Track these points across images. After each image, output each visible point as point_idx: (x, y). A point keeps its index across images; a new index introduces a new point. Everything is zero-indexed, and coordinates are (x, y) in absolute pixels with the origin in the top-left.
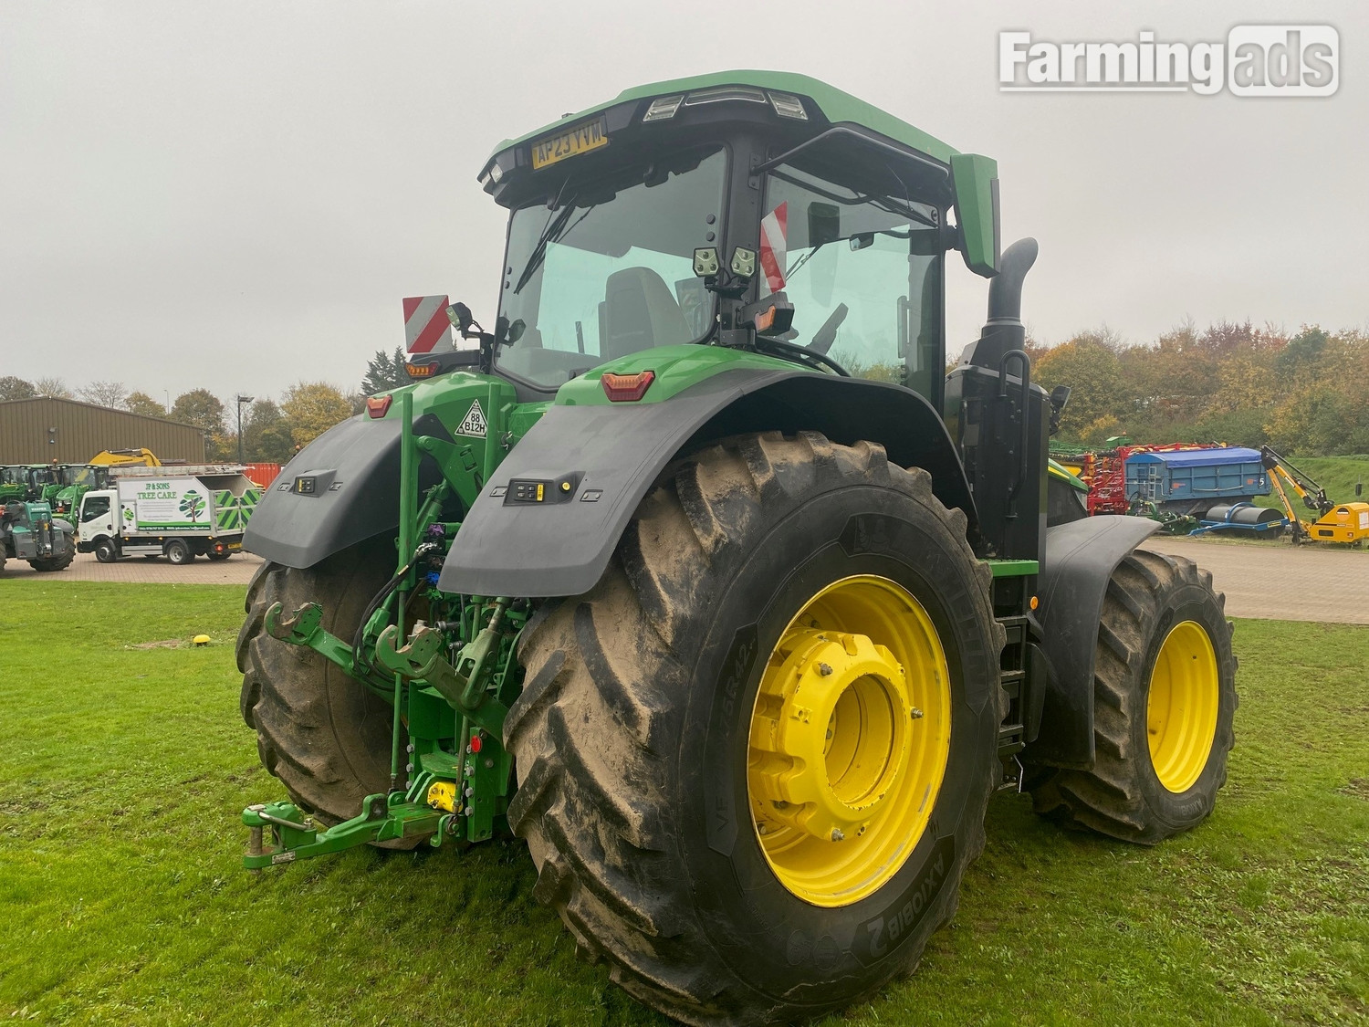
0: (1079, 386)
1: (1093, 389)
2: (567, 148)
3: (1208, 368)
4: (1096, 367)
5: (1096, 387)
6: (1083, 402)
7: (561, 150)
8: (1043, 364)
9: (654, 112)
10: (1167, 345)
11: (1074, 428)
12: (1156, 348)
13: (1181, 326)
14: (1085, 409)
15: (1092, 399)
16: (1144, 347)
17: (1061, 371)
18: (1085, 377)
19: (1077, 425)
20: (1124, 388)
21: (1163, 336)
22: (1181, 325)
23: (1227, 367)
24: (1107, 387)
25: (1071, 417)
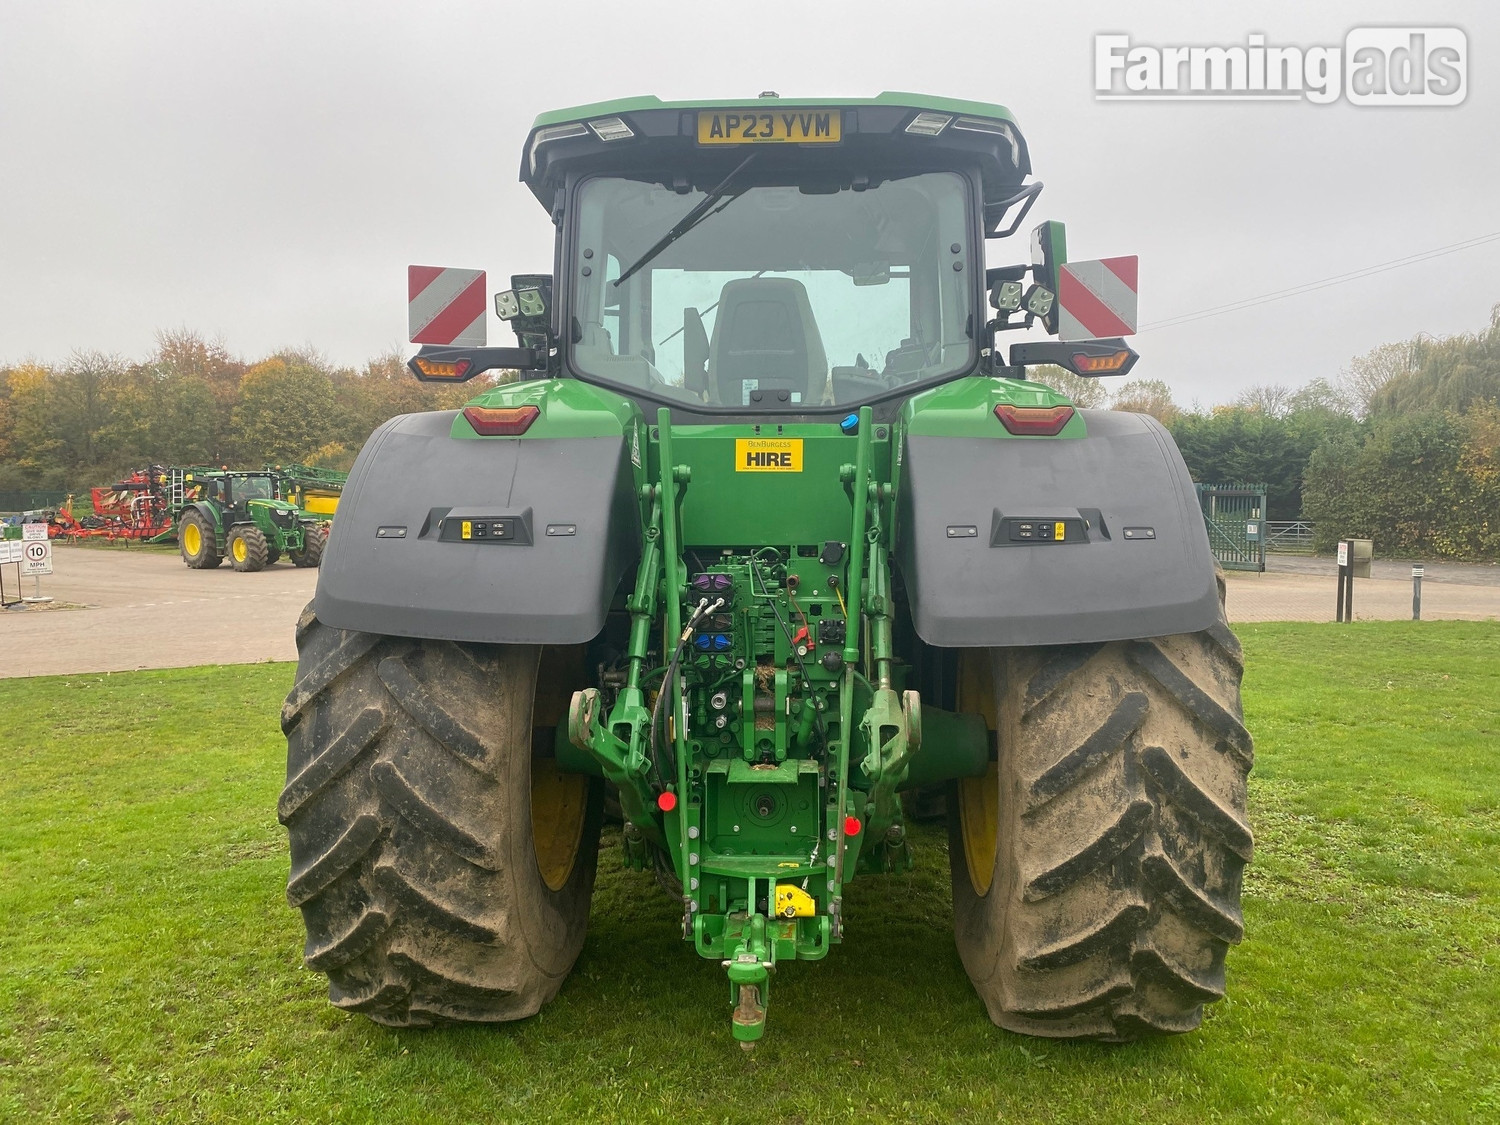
0: (293, 408)
1: (307, 413)
2: (767, 131)
3: (427, 399)
4: (309, 387)
5: (312, 411)
6: (299, 427)
7: (756, 130)
8: (251, 381)
9: (919, 126)
10: (376, 371)
11: (290, 455)
12: (365, 373)
13: (392, 353)
14: (301, 435)
15: (309, 423)
16: (352, 371)
17: (271, 392)
18: (299, 399)
19: (292, 452)
20: (342, 414)
21: (371, 360)
22: (390, 352)
23: (444, 399)
24: (325, 412)
25: (287, 442)
